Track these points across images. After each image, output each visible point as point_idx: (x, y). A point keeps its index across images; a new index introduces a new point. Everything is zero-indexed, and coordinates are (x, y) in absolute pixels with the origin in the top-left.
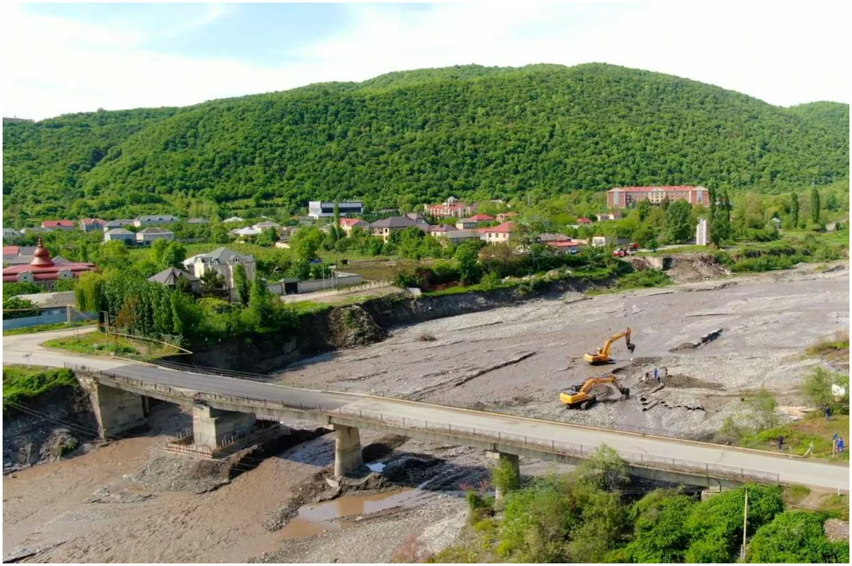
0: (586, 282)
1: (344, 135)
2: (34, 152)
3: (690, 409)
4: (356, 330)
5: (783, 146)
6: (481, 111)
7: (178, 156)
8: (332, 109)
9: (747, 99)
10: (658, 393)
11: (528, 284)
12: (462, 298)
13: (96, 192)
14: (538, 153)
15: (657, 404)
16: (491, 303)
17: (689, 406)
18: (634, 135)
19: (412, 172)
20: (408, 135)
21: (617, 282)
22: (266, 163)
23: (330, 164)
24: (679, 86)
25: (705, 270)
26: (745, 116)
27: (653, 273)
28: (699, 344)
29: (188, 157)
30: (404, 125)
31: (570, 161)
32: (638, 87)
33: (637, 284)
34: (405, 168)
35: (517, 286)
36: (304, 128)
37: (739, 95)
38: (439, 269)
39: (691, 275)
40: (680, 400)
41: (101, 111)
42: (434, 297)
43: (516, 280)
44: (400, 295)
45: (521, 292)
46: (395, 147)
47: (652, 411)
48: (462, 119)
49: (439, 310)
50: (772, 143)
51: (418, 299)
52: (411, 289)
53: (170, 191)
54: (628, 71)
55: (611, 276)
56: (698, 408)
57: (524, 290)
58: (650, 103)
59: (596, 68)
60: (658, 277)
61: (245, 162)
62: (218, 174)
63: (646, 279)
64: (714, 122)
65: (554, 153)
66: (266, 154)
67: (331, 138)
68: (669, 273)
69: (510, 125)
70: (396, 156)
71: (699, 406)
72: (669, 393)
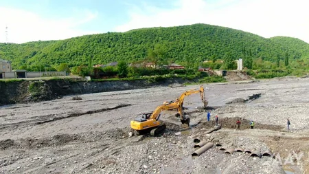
0: (184, 79)
1: (114, 46)
2: (14, 52)
3: (254, 155)
4: (34, 93)
5: (266, 50)
6: (160, 38)
7: (59, 53)
8: (111, 38)
9: (252, 35)
10: (214, 134)
11: (153, 78)
12: (115, 83)
13: (30, 63)
14: (179, 51)
15: (211, 147)
16: (131, 86)
17: (253, 152)
18: (213, 46)
19: (135, 57)
20: (135, 46)
21: (200, 80)
22: (87, 55)
23: (108, 55)
24: (228, 30)
25: (243, 77)
26: (252, 40)
27: (218, 77)
28: (247, 100)
29: (61, 53)
30: (134, 43)
31: (190, 54)
32: (214, 30)
33: (209, 81)
34: (133, 56)
35: (147, 79)
36: (101, 44)
37: (249, 33)
38: (106, 70)
39: (236, 78)
40: (240, 143)
41: (40, 41)
42: (99, 82)
43: (147, 77)
44: (78, 79)
45: (149, 82)
46: (131, 50)
47: (205, 156)
48: (154, 41)
49: (100, 88)
50: (262, 48)
51: (89, 82)
52: (87, 77)
53: (54, 64)
54: (211, 26)
55: (197, 77)
56: (266, 155)
57: (150, 81)
58: (219, 35)
59: (199, 25)
60: (220, 79)
61: (80, 54)
62: (70, 58)
63: (215, 79)
64: (241, 42)
65: (185, 51)
66: (87, 52)
67: (109, 47)
68: (225, 77)
69: (170, 43)
70: (130, 52)
71: (267, 152)
72: (226, 135)
